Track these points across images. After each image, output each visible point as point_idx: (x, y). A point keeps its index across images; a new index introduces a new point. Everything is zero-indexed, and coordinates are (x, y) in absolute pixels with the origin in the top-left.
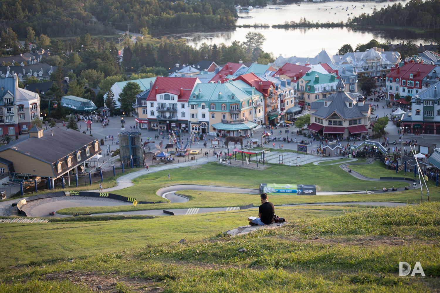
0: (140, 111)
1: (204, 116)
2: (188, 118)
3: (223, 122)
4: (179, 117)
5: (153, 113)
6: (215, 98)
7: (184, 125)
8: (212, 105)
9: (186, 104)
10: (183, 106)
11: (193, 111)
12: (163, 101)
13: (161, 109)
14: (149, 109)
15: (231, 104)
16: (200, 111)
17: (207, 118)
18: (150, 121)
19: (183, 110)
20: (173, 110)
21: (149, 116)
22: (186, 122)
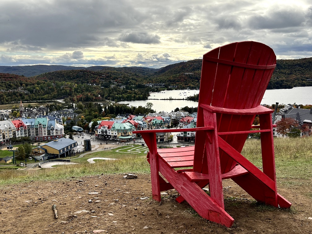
0: (96, 132)
1: (115, 134)
2: (111, 134)
3: (122, 136)
4: (108, 134)
5: (100, 133)
6: (119, 128)
7: (109, 137)
8: (118, 130)
9: (110, 130)
10: (109, 131)
11: (112, 132)
12: (103, 129)
13: (102, 132)
14: (99, 131)
15: (124, 130)
16: (114, 132)
17: (116, 135)
18: (99, 135)
19: (109, 132)
20: (106, 132)
21: (99, 134)
22: (110, 136)
